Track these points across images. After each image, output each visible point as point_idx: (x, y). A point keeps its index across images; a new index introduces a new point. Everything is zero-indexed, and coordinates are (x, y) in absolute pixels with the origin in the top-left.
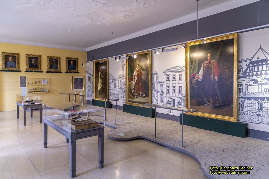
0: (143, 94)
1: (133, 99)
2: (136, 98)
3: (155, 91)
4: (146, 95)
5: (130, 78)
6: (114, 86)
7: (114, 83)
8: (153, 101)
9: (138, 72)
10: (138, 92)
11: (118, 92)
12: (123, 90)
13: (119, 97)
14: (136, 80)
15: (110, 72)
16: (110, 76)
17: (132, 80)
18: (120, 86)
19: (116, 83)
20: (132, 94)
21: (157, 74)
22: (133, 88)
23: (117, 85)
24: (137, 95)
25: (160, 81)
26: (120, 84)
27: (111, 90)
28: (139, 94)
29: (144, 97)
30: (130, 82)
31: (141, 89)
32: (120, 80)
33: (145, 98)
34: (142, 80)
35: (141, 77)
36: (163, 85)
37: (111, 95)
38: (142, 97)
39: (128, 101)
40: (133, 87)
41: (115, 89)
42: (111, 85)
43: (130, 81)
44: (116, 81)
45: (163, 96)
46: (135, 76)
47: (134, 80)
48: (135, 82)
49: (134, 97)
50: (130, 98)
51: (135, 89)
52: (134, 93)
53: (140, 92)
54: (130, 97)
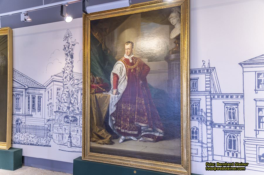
0: (154, 131)
1: (111, 143)
2: (125, 141)
3: (202, 120)
4: (165, 133)
5: (98, 83)
6: (33, 105)
7: (34, 98)
8: (194, 151)
9: (132, 64)
10: (132, 122)
11: (50, 122)
12: (67, 117)
13: (51, 137)
14: (122, 87)
15: (16, 67)
16: (17, 78)
17: (107, 88)
18: (55, 104)
19: (39, 98)
20: (109, 130)
21: (209, 71)
22: (111, 113)
23: (45, 102)
24: (130, 132)
25: (224, 90)
26: (55, 100)
27: (21, 117)
28: (139, 129)
29: (158, 139)
30: (98, 95)
31: (144, 115)
32: (56, 87)
33: (164, 142)
34: (151, 87)
35: (145, 80)
36: (237, 104)
37: (23, 130)
38: (150, 139)
39: (92, 150)
40: (113, 109)
41: (37, 115)
42: (23, 102)
43: (101, 92)
44: (42, 91)
45: (241, 138)
46: (120, 78)
47: (116, 87)
48: (117, 93)
49: (117, 137)
50: (101, 141)
51: (118, 114)
52: (114, 125)
53: (143, 125)
54: (98, 136)
